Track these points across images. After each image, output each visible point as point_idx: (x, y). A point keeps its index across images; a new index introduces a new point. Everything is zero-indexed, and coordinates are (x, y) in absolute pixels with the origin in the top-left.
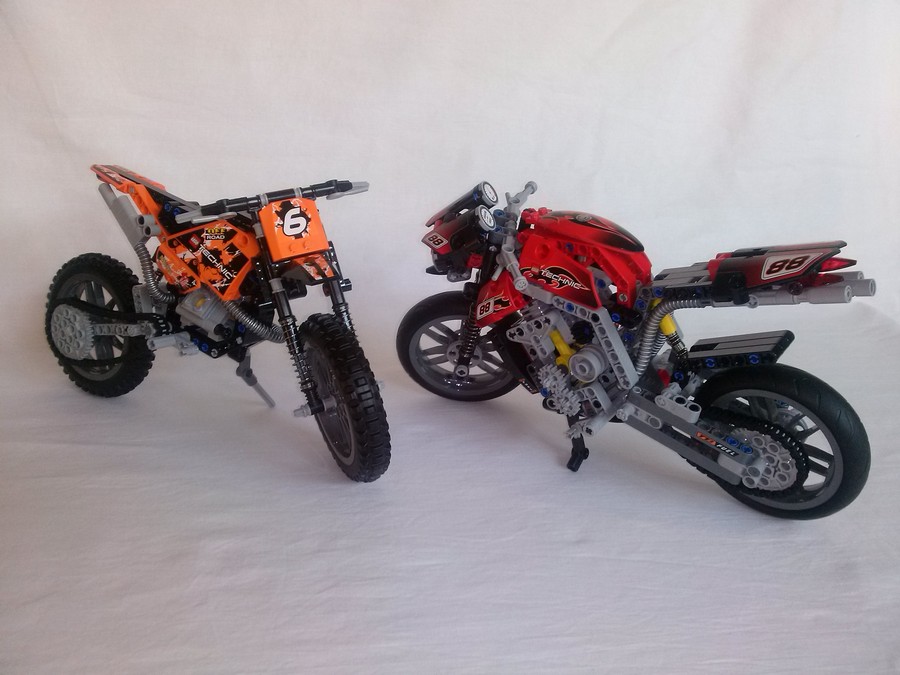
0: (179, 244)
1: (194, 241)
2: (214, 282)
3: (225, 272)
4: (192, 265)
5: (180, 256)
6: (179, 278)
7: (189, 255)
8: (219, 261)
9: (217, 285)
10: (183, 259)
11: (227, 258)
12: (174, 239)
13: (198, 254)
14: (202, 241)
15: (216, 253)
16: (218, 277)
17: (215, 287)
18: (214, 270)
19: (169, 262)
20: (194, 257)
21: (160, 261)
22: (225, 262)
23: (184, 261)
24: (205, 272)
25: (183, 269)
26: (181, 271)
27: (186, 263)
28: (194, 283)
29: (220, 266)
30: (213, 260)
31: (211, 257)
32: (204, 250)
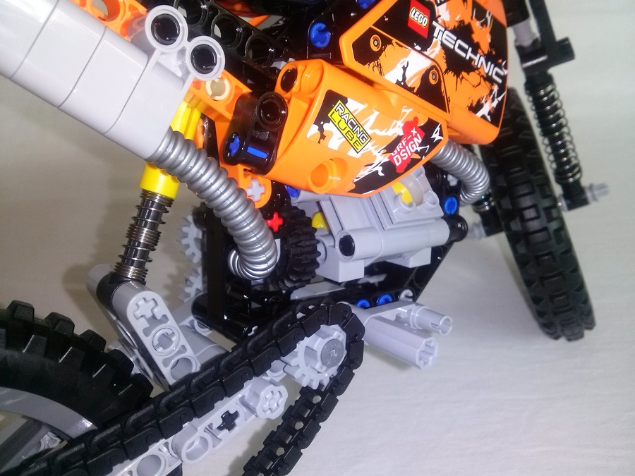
0: (386, 42)
2: (480, 106)
3: (491, 70)
4: (430, 91)
5: (393, 76)
6: (391, 148)
7: (416, 63)
8: (476, 48)
9: (485, 110)
10: (402, 84)
11: (483, 36)
12: (370, 33)
13: (435, 51)
14: (431, 12)
15: (463, 31)
16: (484, 90)
17: (483, 117)
18: (473, 77)
19: (367, 113)
20: (428, 63)
21: (321, 129)
22: (485, 47)
23: (405, 87)
24: (459, 91)
25: (407, 112)
26: (400, 124)
27: (411, 90)
28: (436, 136)
29: (479, 60)
30: (465, 51)
31: (460, 47)
32: (443, 37)
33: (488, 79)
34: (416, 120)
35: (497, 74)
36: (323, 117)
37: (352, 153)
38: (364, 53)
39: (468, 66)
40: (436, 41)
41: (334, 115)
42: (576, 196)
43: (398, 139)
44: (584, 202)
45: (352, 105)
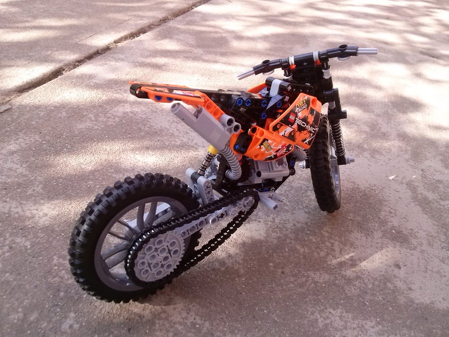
0: (282, 125)
1: (292, 117)
2: (305, 140)
3: (311, 129)
4: (291, 137)
5: (282, 134)
6: (277, 151)
7: (289, 130)
8: (308, 123)
9: (307, 141)
11: (311, 119)
12: (278, 123)
13: (295, 126)
14: (296, 115)
15: (305, 120)
16: (308, 135)
17: (306, 143)
18: (305, 132)
19: (272, 143)
20: (292, 130)
21: (260, 147)
22: (311, 122)
23: (284, 136)
24: (300, 136)
25: (284, 143)
26: (281, 145)
27: (286, 137)
28: (290, 149)
29: (308, 127)
30: (304, 125)
31: (303, 124)
32: (298, 122)
33: (310, 132)
34: (285, 144)
35: (313, 130)
36: (262, 144)
37: (267, 152)
38: (275, 129)
39: (304, 129)
40: (296, 124)
41: (264, 144)
42: (342, 160)
43: (280, 149)
44: (345, 163)
45: (269, 141)
